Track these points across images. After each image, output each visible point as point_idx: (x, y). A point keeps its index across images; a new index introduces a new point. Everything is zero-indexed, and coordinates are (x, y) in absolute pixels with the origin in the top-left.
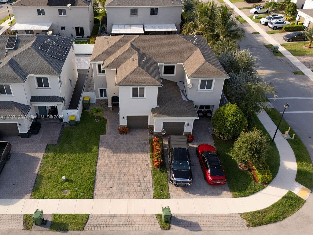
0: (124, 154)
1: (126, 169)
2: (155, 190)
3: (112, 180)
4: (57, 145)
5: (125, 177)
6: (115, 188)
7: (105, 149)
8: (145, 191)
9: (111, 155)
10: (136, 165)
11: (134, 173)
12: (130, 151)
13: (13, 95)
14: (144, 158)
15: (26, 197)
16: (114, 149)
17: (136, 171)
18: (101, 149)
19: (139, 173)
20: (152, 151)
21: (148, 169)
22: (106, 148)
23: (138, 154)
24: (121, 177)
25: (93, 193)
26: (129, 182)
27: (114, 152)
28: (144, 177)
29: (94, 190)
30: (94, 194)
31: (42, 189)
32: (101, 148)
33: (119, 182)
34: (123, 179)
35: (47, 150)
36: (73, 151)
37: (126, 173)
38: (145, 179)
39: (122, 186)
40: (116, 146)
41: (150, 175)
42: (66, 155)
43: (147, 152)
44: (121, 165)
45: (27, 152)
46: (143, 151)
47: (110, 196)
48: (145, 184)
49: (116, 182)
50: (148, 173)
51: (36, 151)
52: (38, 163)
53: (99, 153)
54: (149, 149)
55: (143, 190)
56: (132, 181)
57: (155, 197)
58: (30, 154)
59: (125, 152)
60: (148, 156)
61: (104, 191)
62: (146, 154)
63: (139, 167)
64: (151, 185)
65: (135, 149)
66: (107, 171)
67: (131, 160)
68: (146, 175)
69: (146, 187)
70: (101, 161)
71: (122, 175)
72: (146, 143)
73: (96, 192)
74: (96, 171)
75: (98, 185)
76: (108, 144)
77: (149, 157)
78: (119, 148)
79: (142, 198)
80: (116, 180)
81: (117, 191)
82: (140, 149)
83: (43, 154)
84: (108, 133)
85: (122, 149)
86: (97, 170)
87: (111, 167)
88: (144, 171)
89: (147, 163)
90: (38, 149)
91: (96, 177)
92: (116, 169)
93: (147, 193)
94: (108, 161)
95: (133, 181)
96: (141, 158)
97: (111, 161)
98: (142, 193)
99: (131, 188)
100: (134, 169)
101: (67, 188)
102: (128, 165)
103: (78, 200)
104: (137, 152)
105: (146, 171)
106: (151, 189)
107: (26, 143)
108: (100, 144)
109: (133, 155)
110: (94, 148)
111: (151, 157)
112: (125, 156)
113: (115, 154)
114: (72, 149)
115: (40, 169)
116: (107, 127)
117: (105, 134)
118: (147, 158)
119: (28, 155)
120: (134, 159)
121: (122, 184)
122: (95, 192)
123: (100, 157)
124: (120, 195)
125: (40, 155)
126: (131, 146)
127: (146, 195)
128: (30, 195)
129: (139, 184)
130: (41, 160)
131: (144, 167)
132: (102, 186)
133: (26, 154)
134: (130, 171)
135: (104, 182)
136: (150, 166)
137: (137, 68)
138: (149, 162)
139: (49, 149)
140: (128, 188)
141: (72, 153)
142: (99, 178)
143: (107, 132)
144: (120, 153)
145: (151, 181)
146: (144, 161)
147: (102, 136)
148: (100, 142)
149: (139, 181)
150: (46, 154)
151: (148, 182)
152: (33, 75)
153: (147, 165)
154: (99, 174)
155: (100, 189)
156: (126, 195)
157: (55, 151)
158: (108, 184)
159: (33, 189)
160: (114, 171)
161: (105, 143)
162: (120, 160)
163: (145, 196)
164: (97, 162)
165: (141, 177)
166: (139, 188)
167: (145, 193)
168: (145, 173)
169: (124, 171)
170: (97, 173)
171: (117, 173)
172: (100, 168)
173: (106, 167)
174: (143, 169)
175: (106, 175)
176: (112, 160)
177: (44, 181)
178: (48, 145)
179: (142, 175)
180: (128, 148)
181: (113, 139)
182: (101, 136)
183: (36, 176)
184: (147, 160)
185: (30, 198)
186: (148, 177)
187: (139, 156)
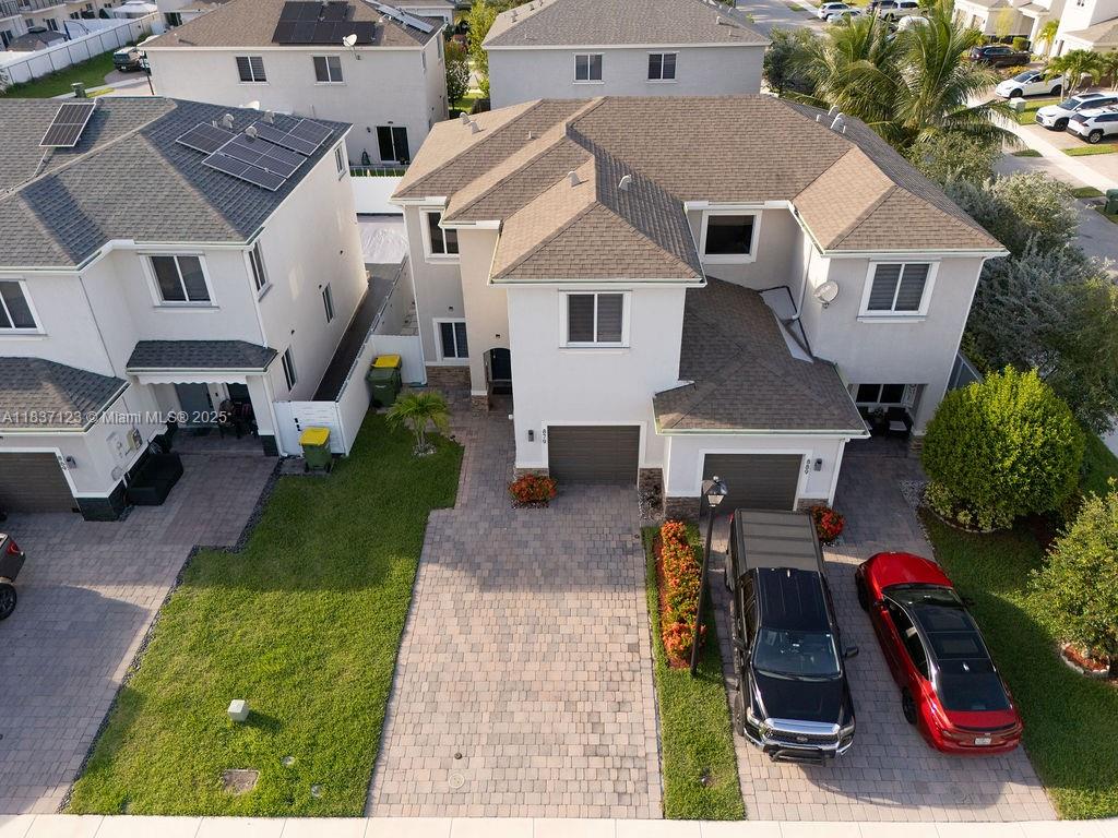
0: (530, 595)
1: (533, 666)
2: (672, 774)
3: (466, 717)
4: (235, 550)
5: (528, 705)
6: (477, 762)
7: (447, 573)
8: (624, 775)
9: (471, 597)
10: (582, 647)
11: (571, 686)
12: (558, 581)
13: (40, 329)
14: (622, 612)
15: (43, 802)
16: (486, 573)
17: (582, 676)
18: (428, 571)
19: (594, 686)
20: (656, 579)
21: (635, 666)
22: (453, 565)
23: (592, 595)
24: (512, 706)
25: (369, 786)
26: (546, 729)
27: (486, 585)
28: (620, 706)
29: (373, 772)
30: (376, 793)
31: (127, 764)
32: (430, 567)
33: (501, 727)
34: (519, 717)
35: (189, 575)
36: (301, 578)
37: (536, 687)
38: (621, 717)
39: (512, 750)
40: (493, 559)
41: (644, 697)
42: (270, 597)
43: (631, 585)
44: (515, 648)
45: (98, 582)
46: (616, 582)
47: (451, 802)
48: (622, 740)
49: (485, 729)
50: (636, 686)
51: (140, 579)
52: (135, 634)
53: (419, 588)
54: (641, 574)
55: (614, 774)
56: (562, 727)
57: (673, 811)
58: (108, 592)
59: (535, 587)
60: (636, 604)
61: (422, 775)
62: (630, 595)
63: (597, 656)
64: (652, 747)
65: (580, 572)
66: (446, 676)
67: (560, 620)
68: (629, 697)
69: (629, 757)
70: (420, 626)
71: (515, 695)
72: (629, 546)
73: (385, 782)
74: (394, 673)
75: (398, 746)
76: (459, 546)
77: (643, 607)
78: (509, 567)
79: (606, 813)
80: (486, 717)
81: (487, 774)
82: (600, 574)
83: (164, 591)
84: (465, 502)
85: (521, 573)
86: (401, 670)
87: (469, 657)
88: (616, 677)
89: (631, 639)
90: (149, 569)
91: (393, 705)
92: (489, 666)
93: (631, 789)
94: (452, 626)
95: (566, 725)
96: (606, 612)
97: (466, 629)
98: (608, 787)
99: (553, 762)
100: (572, 666)
101: (248, 758)
102: (545, 649)
103: (292, 821)
104: (590, 584)
105: (628, 676)
106: (653, 766)
107: (101, 540)
108: (427, 549)
109: (571, 600)
110: (399, 566)
111: (654, 607)
112: (534, 604)
113: (488, 596)
114: (297, 570)
115: (136, 662)
116: (462, 475)
117: (453, 506)
118: (632, 613)
119: (97, 595)
120: (573, 620)
121: (514, 739)
122: (379, 778)
123: (422, 605)
124: (497, 798)
125: (150, 598)
126: (564, 558)
127: (626, 799)
128: (61, 792)
129: (594, 740)
130: (150, 620)
131: (620, 657)
132: (413, 751)
133: (89, 592)
134: (556, 676)
135: (427, 729)
136: (646, 651)
137: (592, 207)
138: (644, 633)
139: (196, 570)
140: (539, 761)
141: (297, 587)
142: (404, 707)
143: (462, 497)
144: (513, 588)
145: (651, 725)
146: (619, 629)
147: (435, 516)
148: (426, 541)
149: (596, 726)
150: (181, 592)
151: (637, 729)
152: (129, 243)
153: (634, 648)
154: (407, 688)
155: (404, 764)
156: (530, 798)
157: (224, 579)
158: (447, 740)
159: (83, 766)
160: (478, 676)
161: (447, 546)
162: (510, 621)
163: (622, 801)
164: (403, 633)
165: (602, 706)
166: (596, 762)
167: (621, 789)
168: (624, 687)
169: (527, 676)
170: (399, 682)
171: (493, 687)
172: (413, 658)
173: (442, 657)
174: (613, 667)
175: (441, 696)
176: (475, 622)
177: (146, 724)
178: (195, 551)
179: (609, 695)
180: (550, 565)
181: (484, 525)
182: (434, 514)
183: (111, 695)
184: (634, 621)
185: (62, 809)
186: (637, 706)
187: (596, 604)
